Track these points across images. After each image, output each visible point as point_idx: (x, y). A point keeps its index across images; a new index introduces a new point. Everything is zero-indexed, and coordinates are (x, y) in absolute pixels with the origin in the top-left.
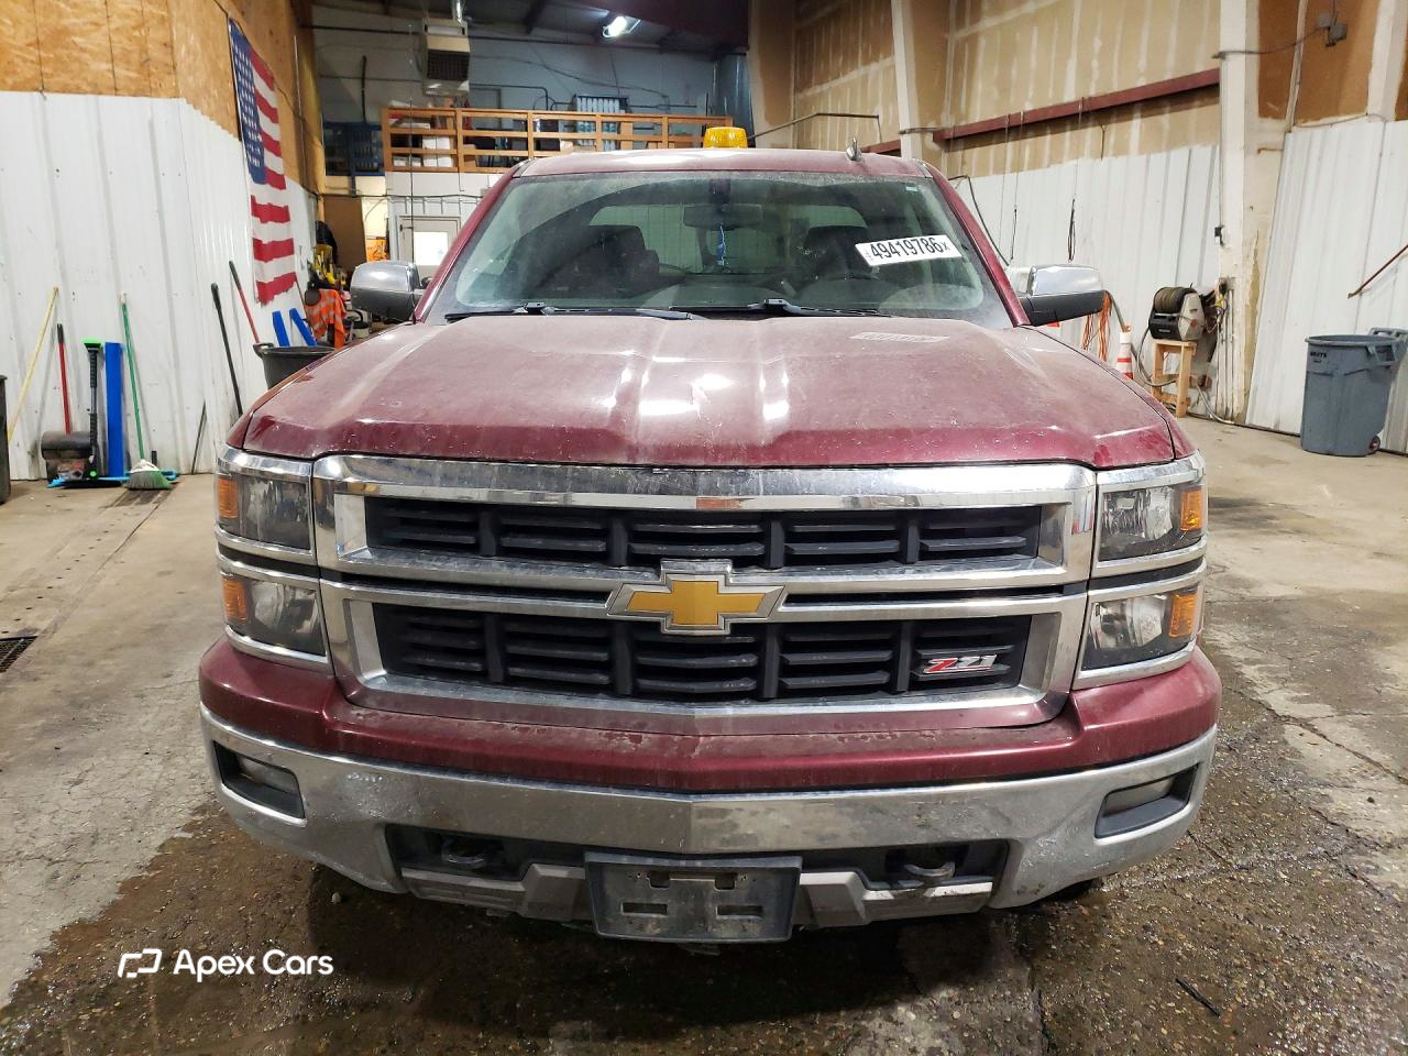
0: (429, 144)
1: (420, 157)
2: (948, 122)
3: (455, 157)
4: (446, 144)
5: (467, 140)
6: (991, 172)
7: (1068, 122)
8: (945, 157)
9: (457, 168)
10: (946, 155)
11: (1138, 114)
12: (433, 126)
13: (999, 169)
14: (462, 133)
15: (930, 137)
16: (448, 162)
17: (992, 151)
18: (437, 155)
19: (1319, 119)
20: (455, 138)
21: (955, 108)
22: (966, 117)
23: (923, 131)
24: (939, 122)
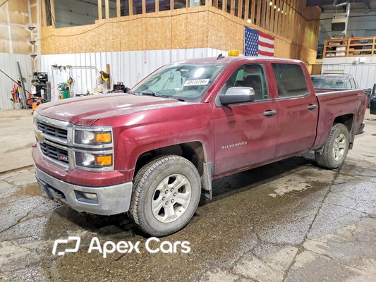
0: (338, 49)
1: (335, 53)
3: (346, 52)
4: (344, 49)
5: (351, 47)
9: (346, 56)
12: (341, 44)
14: (349, 45)
16: (344, 54)
18: (340, 52)
20: (347, 47)
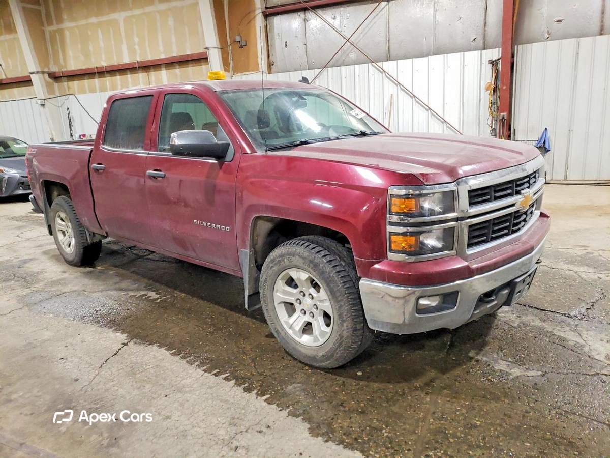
2: (54, 69)
6: (88, 92)
7: (128, 71)
8: (56, 85)
10: (57, 84)
11: (164, 68)
13: (93, 90)
15: (46, 76)
17: (86, 83)
19: (242, 73)
21: (56, 62)
22: (65, 67)
23: (43, 73)
24: (49, 68)
